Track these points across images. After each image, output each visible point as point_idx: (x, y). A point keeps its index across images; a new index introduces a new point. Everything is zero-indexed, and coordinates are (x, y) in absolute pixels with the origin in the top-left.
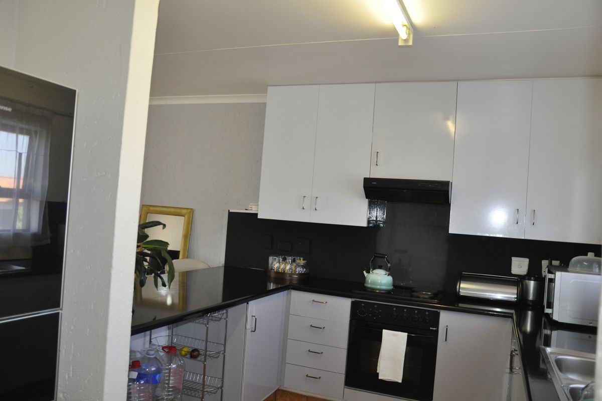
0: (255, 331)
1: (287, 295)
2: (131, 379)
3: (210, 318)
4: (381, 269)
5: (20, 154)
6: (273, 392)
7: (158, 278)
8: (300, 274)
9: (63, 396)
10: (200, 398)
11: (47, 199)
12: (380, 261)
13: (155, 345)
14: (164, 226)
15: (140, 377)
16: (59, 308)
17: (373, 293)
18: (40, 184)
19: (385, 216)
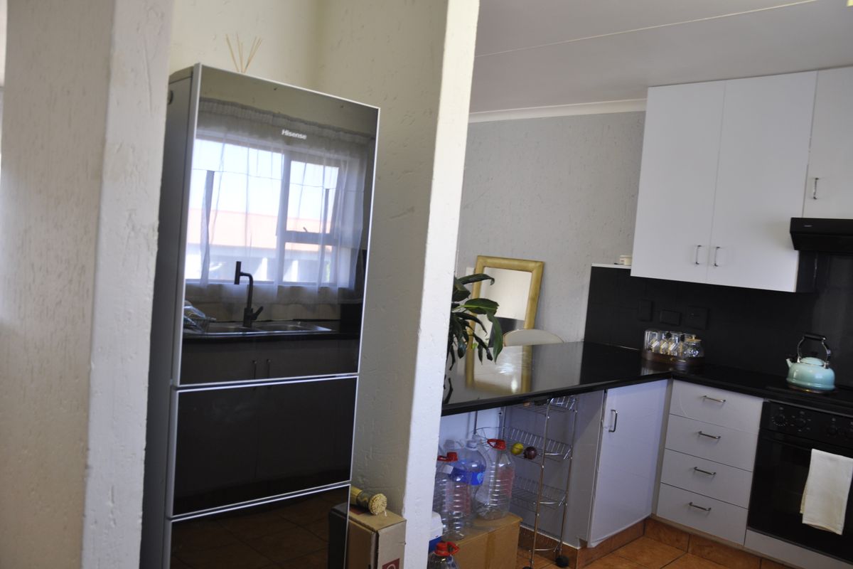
0: (614, 431)
1: (668, 385)
4: (815, 357)
5: (327, 191)
6: (641, 519)
7: (483, 349)
8: (691, 359)
12: (814, 345)
13: (480, 436)
14: (493, 280)
16: (355, 373)
18: (350, 229)
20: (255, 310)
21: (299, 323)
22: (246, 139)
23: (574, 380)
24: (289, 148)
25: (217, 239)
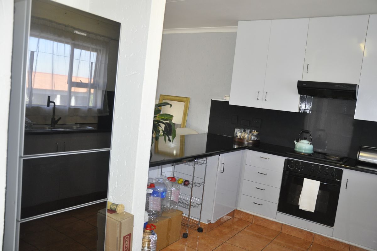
0: (223, 172)
2: (148, 193)
3: (196, 163)
4: (306, 140)
5: (92, 63)
6: (233, 210)
7: (167, 136)
8: (253, 140)
9: (112, 197)
10: (188, 209)
11: (106, 89)
12: (305, 135)
13: (164, 176)
14: (171, 105)
15: (154, 193)
16: (109, 148)
17: (300, 155)
18: (102, 81)
19: (311, 106)
20: (56, 119)
21: (78, 125)
22: (52, 37)
23: (203, 151)
24: (73, 42)
25: (36, 86)
